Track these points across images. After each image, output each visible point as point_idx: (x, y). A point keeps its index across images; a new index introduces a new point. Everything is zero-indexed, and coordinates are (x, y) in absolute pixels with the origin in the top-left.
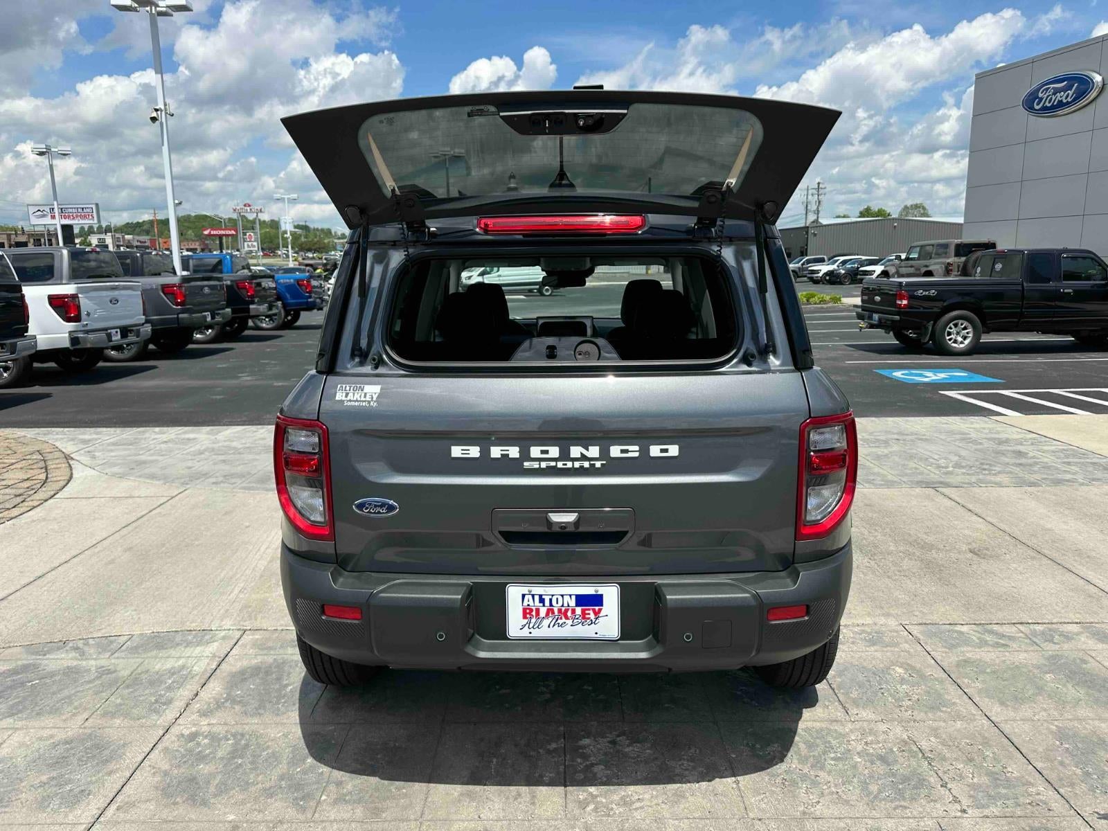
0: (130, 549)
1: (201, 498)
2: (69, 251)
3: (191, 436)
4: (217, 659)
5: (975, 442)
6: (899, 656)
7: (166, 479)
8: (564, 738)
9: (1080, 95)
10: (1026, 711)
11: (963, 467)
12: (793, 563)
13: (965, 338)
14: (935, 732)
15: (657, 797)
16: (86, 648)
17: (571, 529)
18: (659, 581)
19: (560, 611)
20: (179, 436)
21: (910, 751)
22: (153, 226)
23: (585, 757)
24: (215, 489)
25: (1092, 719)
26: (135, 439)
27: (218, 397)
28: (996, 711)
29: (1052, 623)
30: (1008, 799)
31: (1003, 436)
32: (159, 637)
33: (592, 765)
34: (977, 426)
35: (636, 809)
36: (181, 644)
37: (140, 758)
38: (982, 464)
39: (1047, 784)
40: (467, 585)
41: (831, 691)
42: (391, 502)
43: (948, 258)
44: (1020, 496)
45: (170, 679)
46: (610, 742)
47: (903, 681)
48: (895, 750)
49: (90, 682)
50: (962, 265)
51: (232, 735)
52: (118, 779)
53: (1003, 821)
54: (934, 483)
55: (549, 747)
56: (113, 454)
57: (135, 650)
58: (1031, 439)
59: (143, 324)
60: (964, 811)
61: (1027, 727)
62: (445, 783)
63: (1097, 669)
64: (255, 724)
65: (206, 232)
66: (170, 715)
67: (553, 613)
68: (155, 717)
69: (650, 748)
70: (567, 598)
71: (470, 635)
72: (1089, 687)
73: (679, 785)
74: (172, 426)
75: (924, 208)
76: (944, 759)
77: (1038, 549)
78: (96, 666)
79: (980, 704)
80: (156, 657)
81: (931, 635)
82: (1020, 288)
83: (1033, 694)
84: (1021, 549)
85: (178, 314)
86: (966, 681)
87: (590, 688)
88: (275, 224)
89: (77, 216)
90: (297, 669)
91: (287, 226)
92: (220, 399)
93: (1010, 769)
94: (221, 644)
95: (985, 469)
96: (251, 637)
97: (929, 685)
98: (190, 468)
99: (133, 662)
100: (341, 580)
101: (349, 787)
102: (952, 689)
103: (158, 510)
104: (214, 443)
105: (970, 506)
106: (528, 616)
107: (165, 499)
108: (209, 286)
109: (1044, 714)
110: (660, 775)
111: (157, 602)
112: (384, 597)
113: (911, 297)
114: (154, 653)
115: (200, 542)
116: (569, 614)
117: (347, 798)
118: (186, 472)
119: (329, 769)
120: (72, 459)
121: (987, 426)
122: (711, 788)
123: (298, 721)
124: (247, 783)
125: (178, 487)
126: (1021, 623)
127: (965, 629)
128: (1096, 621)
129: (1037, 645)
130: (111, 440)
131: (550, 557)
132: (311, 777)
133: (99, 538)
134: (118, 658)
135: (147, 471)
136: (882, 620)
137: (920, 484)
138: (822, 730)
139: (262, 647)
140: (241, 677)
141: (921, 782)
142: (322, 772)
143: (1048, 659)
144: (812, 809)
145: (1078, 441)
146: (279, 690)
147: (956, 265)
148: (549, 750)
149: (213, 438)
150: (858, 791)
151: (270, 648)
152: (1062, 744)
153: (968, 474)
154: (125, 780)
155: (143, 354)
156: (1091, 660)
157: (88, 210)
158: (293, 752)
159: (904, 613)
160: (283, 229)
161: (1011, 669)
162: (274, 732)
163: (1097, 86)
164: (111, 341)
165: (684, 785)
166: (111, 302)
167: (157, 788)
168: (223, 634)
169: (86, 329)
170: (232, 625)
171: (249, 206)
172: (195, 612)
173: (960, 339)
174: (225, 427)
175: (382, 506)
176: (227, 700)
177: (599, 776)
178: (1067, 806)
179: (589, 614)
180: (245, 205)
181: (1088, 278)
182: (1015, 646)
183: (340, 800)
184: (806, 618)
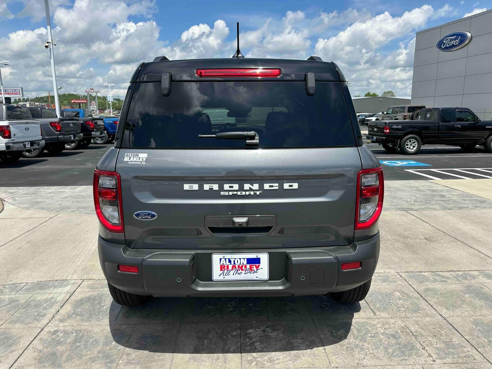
0: (29, 242)
1: (66, 218)
2: (6, 106)
3: (62, 190)
4: (69, 294)
5: (422, 191)
6: (397, 287)
7: (49, 210)
8: (240, 329)
9: (461, 42)
10: (458, 312)
11: (418, 202)
12: (353, 241)
13: (414, 147)
14: (417, 323)
15: (286, 357)
16: (4, 290)
17: (245, 225)
18: (288, 251)
19: (239, 266)
20: (56, 190)
21: (406, 332)
22: (48, 99)
23: (250, 338)
24: (72, 214)
25: (489, 315)
26: (35, 192)
27: (76, 173)
28: (444, 312)
29: (466, 271)
30: (455, 355)
31: (434, 188)
32: (41, 284)
33: (254, 342)
34: (423, 184)
35: (276, 364)
36: (52, 287)
37: (27, 344)
38: (427, 200)
39: (472, 347)
40: (192, 254)
41: (367, 304)
42: (153, 213)
43: (405, 113)
44: (445, 214)
45: (45, 303)
46: (262, 331)
47: (400, 299)
48: (399, 332)
49: (4, 306)
50: (411, 116)
51: (75, 331)
52: (16, 354)
53: (453, 366)
54: (406, 209)
55: (233, 334)
56: (24, 198)
57: (28, 290)
58: (446, 189)
59: (41, 140)
60: (434, 361)
61: (460, 319)
62: (182, 353)
63: (488, 292)
64: (87, 325)
65: (73, 101)
66: (44, 321)
67: (235, 267)
68: (36, 322)
69: (282, 333)
70: (242, 260)
71: (194, 279)
72: (486, 300)
73: (297, 351)
74: (53, 186)
75: (392, 93)
76: (422, 335)
77: (456, 237)
78: (9, 298)
79: (437, 309)
80: (39, 293)
81: (410, 277)
82: (437, 125)
83: (461, 304)
84: (448, 238)
85: (58, 136)
86: (429, 298)
87: (252, 305)
88: (105, 98)
89: (12, 93)
90: (109, 298)
91: (110, 99)
92: (77, 174)
93: (453, 340)
94: (72, 287)
95: (428, 203)
96: (86, 283)
97: (412, 300)
98: (61, 204)
99: (28, 295)
100: (128, 252)
101: (133, 356)
102: (423, 302)
103: (44, 224)
104: (73, 193)
105: (423, 219)
106: (223, 269)
107: (48, 219)
108: (72, 123)
109: (466, 313)
110: (288, 347)
111: (41, 267)
112: (150, 261)
113: (391, 129)
114: (38, 291)
115: (63, 238)
116: (243, 268)
117: (132, 362)
118: (59, 206)
119: (123, 347)
120: (4, 201)
121: (427, 184)
122: (312, 352)
123: (109, 324)
124: (82, 355)
125: (54, 213)
126: (451, 271)
127: (426, 274)
128: (486, 269)
129: (460, 281)
130: (24, 192)
131: (234, 240)
132: (115, 351)
133: (15, 237)
134: (20, 294)
135: (41, 206)
136: (388, 271)
137: (399, 209)
138: (364, 323)
139: (92, 287)
140: (81, 302)
141: (413, 347)
142: (120, 349)
143: (465, 287)
144: (362, 362)
145: (468, 190)
146: (99, 309)
147: (408, 116)
148: (233, 335)
149: (73, 191)
150: (383, 352)
151: (96, 288)
152: (476, 327)
153: (421, 205)
154: (19, 355)
155: (41, 154)
156: (485, 287)
157: (18, 91)
158: (105, 339)
159: (397, 267)
160: (108, 100)
161: (449, 292)
162: (96, 329)
163: (469, 38)
164: (26, 148)
165: (299, 351)
166: (25, 129)
167: (35, 359)
168: (73, 281)
169: (13, 142)
170: (77, 277)
171: (93, 89)
172: (60, 271)
173: (412, 147)
174: (79, 186)
175: (149, 214)
176: (73, 314)
177: (257, 347)
178: (483, 357)
179: (253, 268)
180: (91, 89)
181: (467, 120)
182: (450, 281)
183: (129, 362)
184: (360, 268)
